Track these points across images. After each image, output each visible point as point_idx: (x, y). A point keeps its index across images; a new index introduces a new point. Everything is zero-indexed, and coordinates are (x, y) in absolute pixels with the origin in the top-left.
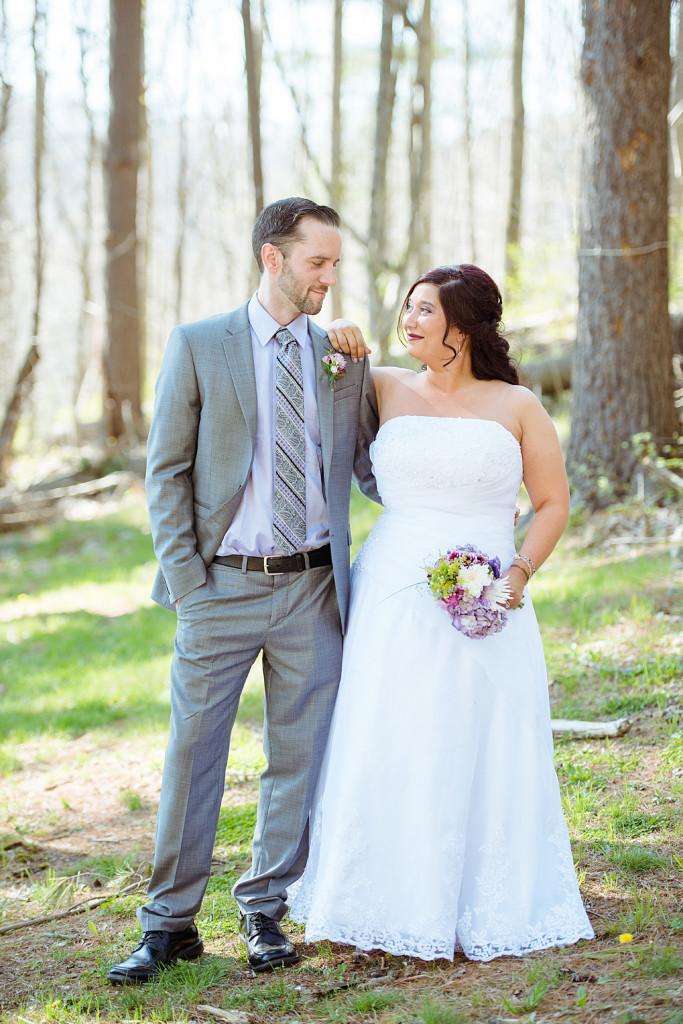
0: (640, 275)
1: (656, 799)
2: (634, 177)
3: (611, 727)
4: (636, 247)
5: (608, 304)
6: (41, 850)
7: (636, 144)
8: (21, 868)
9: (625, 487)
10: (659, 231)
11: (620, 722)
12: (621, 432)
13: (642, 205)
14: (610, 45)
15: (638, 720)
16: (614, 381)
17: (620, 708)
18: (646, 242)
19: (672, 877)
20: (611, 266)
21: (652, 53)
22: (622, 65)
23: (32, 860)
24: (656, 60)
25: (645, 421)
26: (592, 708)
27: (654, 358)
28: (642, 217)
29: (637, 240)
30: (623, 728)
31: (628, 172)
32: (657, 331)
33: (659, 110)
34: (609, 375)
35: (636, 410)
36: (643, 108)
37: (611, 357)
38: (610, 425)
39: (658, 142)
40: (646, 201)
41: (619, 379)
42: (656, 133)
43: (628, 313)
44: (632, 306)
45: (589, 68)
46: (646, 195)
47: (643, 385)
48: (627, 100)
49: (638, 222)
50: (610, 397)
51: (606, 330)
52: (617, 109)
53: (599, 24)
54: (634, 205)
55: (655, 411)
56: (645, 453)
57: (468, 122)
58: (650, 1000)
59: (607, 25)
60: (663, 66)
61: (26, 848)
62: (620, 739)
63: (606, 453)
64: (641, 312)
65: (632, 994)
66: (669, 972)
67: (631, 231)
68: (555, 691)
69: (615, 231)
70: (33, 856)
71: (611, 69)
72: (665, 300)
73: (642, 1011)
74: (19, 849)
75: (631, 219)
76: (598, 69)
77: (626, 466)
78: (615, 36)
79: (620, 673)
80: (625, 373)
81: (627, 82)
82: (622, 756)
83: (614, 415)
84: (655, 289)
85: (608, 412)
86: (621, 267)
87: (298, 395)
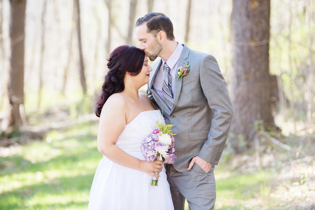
0: (258, 54)
2: (257, 12)
4: (257, 42)
5: (244, 66)
12: (249, 120)
13: (259, 24)
16: (246, 99)
18: (261, 40)
20: (246, 49)
25: (259, 115)
28: (259, 29)
29: (257, 39)
31: (254, 10)
37: (245, 88)
38: (244, 117)
40: (261, 23)
41: (248, 98)
43: (253, 70)
44: (255, 67)
46: (261, 20)
49: (258, 32)
50: (244, 105)
51: (243, 77)
54: (256, 24)
63: (242, 129)
64: (259, 70)
67: (255, 35)
69: (248, 35)
75: (255, 30)
77: (250, 135)
80: (251, 95)
83: (246, 113)
85: (243, 112)
86: (250, 51)
87: (167, 89)
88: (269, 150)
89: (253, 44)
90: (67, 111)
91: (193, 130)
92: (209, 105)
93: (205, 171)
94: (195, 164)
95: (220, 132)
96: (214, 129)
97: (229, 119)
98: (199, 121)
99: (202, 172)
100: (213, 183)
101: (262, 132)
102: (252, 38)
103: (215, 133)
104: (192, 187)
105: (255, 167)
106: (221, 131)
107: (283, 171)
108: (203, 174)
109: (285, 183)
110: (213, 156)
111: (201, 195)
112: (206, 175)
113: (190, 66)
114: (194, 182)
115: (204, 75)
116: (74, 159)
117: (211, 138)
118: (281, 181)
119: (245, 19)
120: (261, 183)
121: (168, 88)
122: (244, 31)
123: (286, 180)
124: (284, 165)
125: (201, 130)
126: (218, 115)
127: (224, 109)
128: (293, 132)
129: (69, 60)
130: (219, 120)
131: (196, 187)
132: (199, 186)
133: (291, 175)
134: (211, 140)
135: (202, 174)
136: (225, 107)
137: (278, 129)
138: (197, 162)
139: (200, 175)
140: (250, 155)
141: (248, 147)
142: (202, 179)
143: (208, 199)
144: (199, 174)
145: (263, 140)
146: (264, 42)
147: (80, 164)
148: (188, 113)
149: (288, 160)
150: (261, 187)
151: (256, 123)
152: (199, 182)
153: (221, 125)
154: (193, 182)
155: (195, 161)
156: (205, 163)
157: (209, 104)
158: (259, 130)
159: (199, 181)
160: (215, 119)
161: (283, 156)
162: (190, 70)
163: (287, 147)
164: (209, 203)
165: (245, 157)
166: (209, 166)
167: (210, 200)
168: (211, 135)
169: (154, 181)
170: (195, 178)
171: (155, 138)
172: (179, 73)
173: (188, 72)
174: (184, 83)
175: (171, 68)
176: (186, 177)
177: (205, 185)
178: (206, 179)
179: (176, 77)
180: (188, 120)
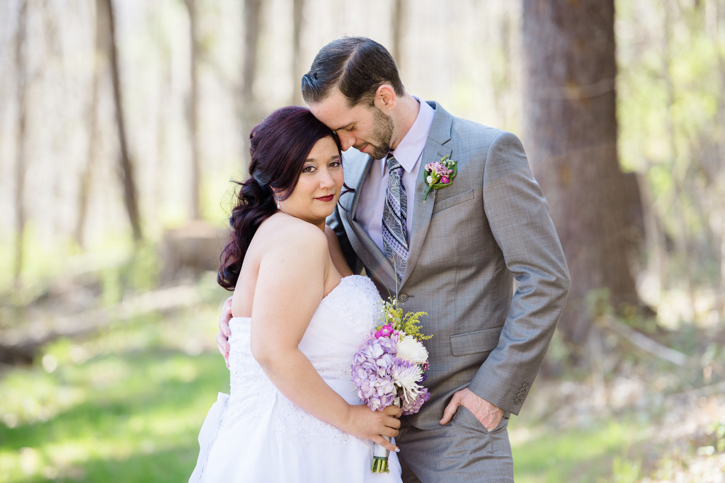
0: (591, 118)
4: (583, 86)
9: (579, 351)
25: (599, 277)
29: (585, 77)
51: (553, 178)
69: (561, 70)
87: (397, 225)
88: (627, 365)
89: (573, 93)
90: (94, 287)
91: (459, 329)
92: (507, 262)
93: (486, 426)
94: (460, 408)
95: (531, 331)
96: (517, 322)
97: (559, 298)
98: (474, 306)
99: (478, 428)
100: (507, 457)
101: (608, 319)
102: (571, 78)
103: (519, 330)
104: (452, 468)
105: (592, 410)
106: (533, 328)
107: (670, 419)
108: (481, 434)
109: (676, 451)
110: (509, 391)
112: (487, 438)
113: (456, 163)
114: (457, 455)
115: (495, 187)
116: (120, 410)
117: (506, 343)
118: (665, 446)
119: (549, 27)
120: (613, 452)
121: (400, 224)
122: (549, 60)
123: (679, 441)
124: (670, 402)
125: (480, 328)
126: (531, 286)
127: (547, 274)
128: (687, 317)
129: (92, 155)
130: (533, 299)
131: (461, 466)
132: (469, 463)
133: (690, 427)
134: (507, 348)
135: (478, 434)
136: (550, 268)
137: (649, 312)
138: (466, 403)
139: (472, 437)
140: (580, 379)
141: (574, 360)
142: (477, 446)
144: (471, 433)
145: (612, 340)
146: (603, 86)
147: (136, 423)
148: (447, 284)
150: (616, 463)
151: (592, 297)
152: (471, 453)
153: (534, 314)
154: (455, 453)
155: (460, 400)
156: (487, 406)
157: (507, 259)
158: (600, 314)
159: (470, 451)
160: (522, 295)
161: (664, 381)
162: (458, 173)
163: (676, 357)
165: (566, 387)
166: (496, 416)
168: (506, 336)
170: (462, 442)
171: (388, 345)
172: (430, 179)
173: (451, 177)
174: (439, 204)
175: (408, 169)
176: (436, 442)
177: (486, 461)
178: (489, 447)
179: (419, 189)
180: (447, 304)
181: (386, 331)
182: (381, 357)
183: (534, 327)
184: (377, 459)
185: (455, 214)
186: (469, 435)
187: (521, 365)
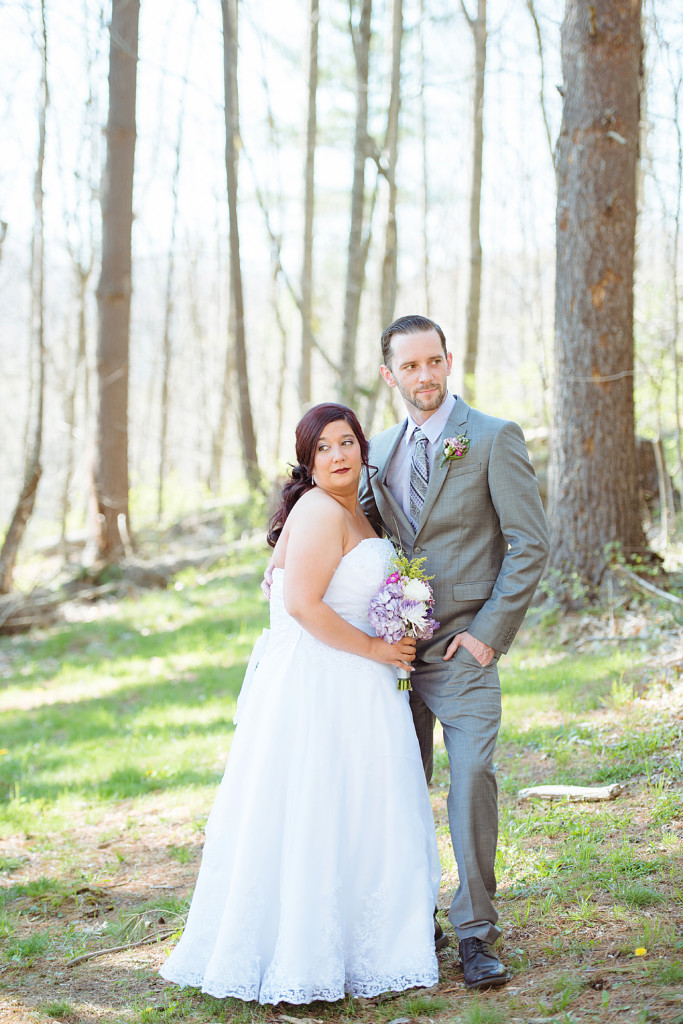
0: (609, 400)
1: (649, 849)
2: (603, 312)
3: (603, 792)
4: (604, 375)
5: (580, 426)
6: (106, 895)
7: (605, 283)
8: (90, 909)
9: (596, 590)
10: (626, 361)
11: (612, 787)
12: (592, 541)
13: (610, 337)
14: (583, 195)
15: (627, 786)
16: (586, 496)
17: (609, 776)
18: (614, 371)
19: (670, 910)
20: (583, 392)
21: (620, 202)
22: (594, 213)
23: (99, 903)
24: (623, 209)
25: (613, 532)
26: (585, 777)
27: (621, 474)
28: (611, 348)
29: (607, 369)
30: (615, 792)
31: (598, 308)
32: (624, 451)
33: (626, 253)
34: (581, 490)
35: (605, 523)
36: (612, 252)
37: (583, 473)
38: (582, 535)
39: (625, 281)
40: (614, 334)
41: (590, 493)
42: (624, 274)
43: (599, 434)
44: (602, 428)
45: (563, 214)
46: (615, 329)
47: (612, 499)
48: (598, 244)
49: (607, 352)
50: (582, 510)
51: (579, 450)
52: (589, 252)
53: (572, 176)
54: (604, 337)
55: (622, 522)
56: (614, 560)
57: (427, 261)
58: (662, 1002)
59: (580, 177)
60: (629, 214)
61: (93, 893)
62: (612, 802)
63: (578, 560)
64: (610, 433)
65: (646, 998)
66: (675, 981)
67: (601, 361)
68: (549, 764)
69: (587, 361)
70: (100, 900)
71: (584, 216)
72: (631, 423)
73: (657, 1010)
74: (87, 893)
75: (601, 349)
76: (571, 216)
77: (596, 572)
78: (587, 187)
79: (606, 747)
80: (595, 488)
81: (598, 228)
82: (615, 816)
83: (585, 526)
84: (623, 413)
85: (580, 524)
86: (592, 393)
87: (423, 487)
88: (634, 604)
90: (217, 524)
91: (461, 580)
92: (502, 527)
93: (481, 662)
94: (459, 647)
95: (518, 585)
96: (507, 578)
97: (541, 559)
98: (475, 561)
99: (474, 664)
100: (497, 688)
102: (594, 367)
103: (509, 585)
104: (451, 695)
105: (605, 640)
107: (662, 649)
108: (476, 668)
109: (664, 675)
110: (499, 634)
111: (471, 710)
112: (481, 672)
113: (470, 440)
114: (457, 685)
115: (499, 463)
117: (498, 596)
118: (655, 672)
120: (613, 675)
121: (426, 486)
122: (578, 351)
123: (666, 668)
124: (664, 635)
125: (480, 580)
126: (519, 549)
127: (532, 539)
130: (521, 559)
131: (460, 693)
132: (467, 692)
134: (499, 599)
135: (474, 668)
136: (536, 534)
137: (656, 558)
138: (465, 644)
139: (469, 671)
140: (595, 614)
141: (592, 597)
142: (473, 678)
143: (487, 720)
145: (622, 582)
148: (453, 542)
149: (671, 626)
150: (615, 685)
153: (522, 571)
154: (455, 683)
155: (460, 641)
156: (482, 646)
157: (503, 525)
159: (467, 683)
160: (512, 555)
161: (664, 617)
162: (470, 449)
164: (488, 727)
165: (584, 619)
166: (489, 655)
167: (489, 722)
168: (499, 589)
169: (404, 680)
170: (460, 675)
171: (395, 591)
172: (447, 451)
173: (465, 451)
174: (452, 472)
175: (432, 441)
176: (440, 674)
177: (480, 690)
178: (482, 680)
179: (437, 458)
180: (453, 558)
181: (393, 578)
182: (389, 602)
183: (521, 582)
184: (400, 680)
185: (464, 481)
186: (467, 669)
187: (510, 613)
